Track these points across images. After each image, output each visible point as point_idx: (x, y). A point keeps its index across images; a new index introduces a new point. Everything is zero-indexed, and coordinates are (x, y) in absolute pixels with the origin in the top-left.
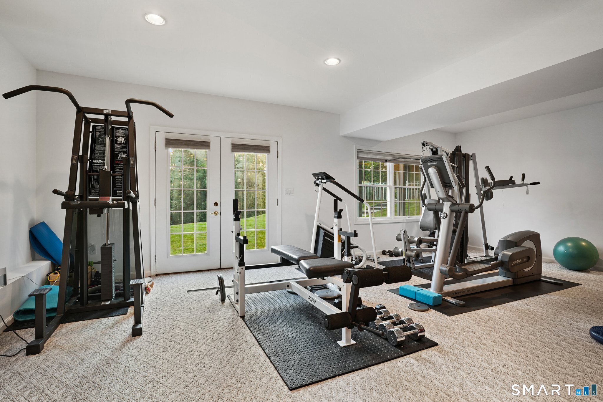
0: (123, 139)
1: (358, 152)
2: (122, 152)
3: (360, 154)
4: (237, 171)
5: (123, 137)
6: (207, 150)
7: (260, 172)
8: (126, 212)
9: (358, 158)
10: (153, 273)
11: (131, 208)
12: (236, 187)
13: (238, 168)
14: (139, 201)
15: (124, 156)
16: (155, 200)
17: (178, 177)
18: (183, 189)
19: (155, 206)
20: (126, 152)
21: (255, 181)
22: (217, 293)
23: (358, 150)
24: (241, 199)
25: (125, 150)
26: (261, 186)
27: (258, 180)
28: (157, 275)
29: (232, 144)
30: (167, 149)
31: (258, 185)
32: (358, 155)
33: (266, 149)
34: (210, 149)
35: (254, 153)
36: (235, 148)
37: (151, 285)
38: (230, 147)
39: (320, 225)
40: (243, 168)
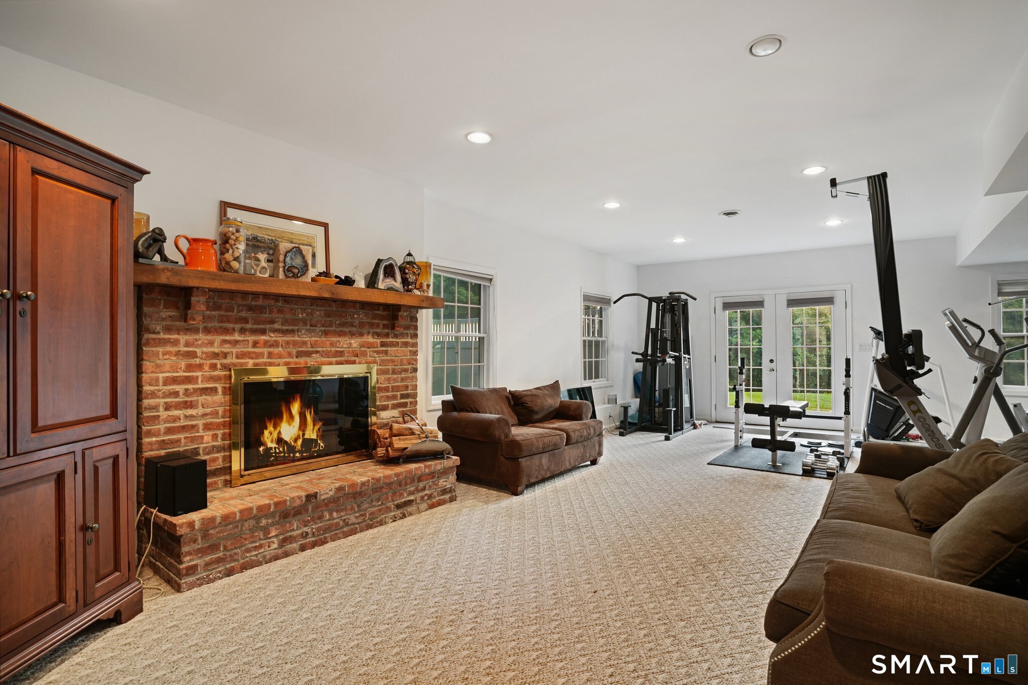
1: (1000, 285)
4: (795, 327)
7: (823, 326)
9: (1000, 294)
10: (714, 418)
12: (794, 344)
13: (796, 324)
16: (715, 357)
18: (739, 347)
19: (715, 362)
21: (817, 336)
23: (999, 283)
24: (800, 356)
26: (825, 341)
27: (820, 335)
29: (788, 300)
30: (723, 312)
31: (821, 341)
32: (999, 289)
33: (829, 301)
34: (763, 307)
35: (814, 306)
36: (792, 303)
37: (700, 425)
38: (785, 303)
39: (875, 387)
40: (802, 324)
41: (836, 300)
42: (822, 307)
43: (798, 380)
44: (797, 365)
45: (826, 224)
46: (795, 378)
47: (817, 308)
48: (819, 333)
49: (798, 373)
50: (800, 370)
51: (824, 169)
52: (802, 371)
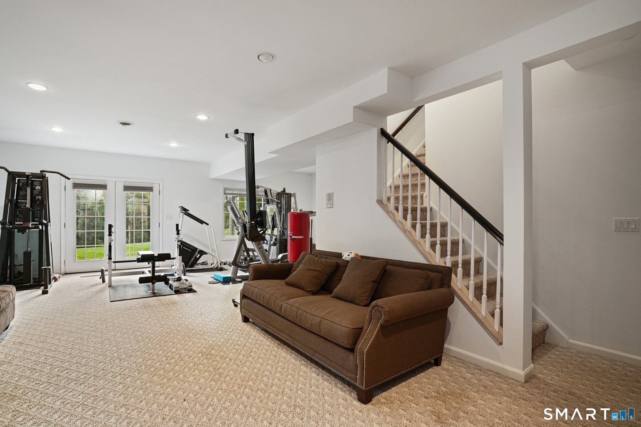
0: (39, 187)
1: (225, 189)
2: (39, 195)
3: (226, 191)
4: (128, 204)
5: (39, 186)
6: (105, 191)
7: (146, 204)
8: (41, 232)
9: (225, 194)
10: (63, 272)
11: (44, 229)
12: (127, 215)
13: (128, 202)
14: (50, 225)
15: (40, 197)
16: (65, 224)
17: (83, 208)
18: (86, 216)
19: (65, 228)
20: (42, 195)
21: (142, 211)
22: (100, 278)
23: (225, 188)
24: (131, 223)
25: (41, 194)
26: (146, 214)
27: (144, 210)
28: (66, 274)
29: (124, 186)
30: (74, 190)
31: (144, 214)
32: (224, 191)
33: (150, 189)
34: (107, 190)
35: (141, 191)
36: (127, 188)
37: (59, 277)
38: (122, 188)
39: (181, 240)
40: (132, 202)
41: (154, 189)
42: (145, 193)
43: (130, 239)
44: (129, 228)
45: (170, 145)
46: (127, 237)
47: (142, 193)
48: (144, 209)
49: (130, 233)
50: (131, 232)
51: (207, 118)
52: (132, 232)
